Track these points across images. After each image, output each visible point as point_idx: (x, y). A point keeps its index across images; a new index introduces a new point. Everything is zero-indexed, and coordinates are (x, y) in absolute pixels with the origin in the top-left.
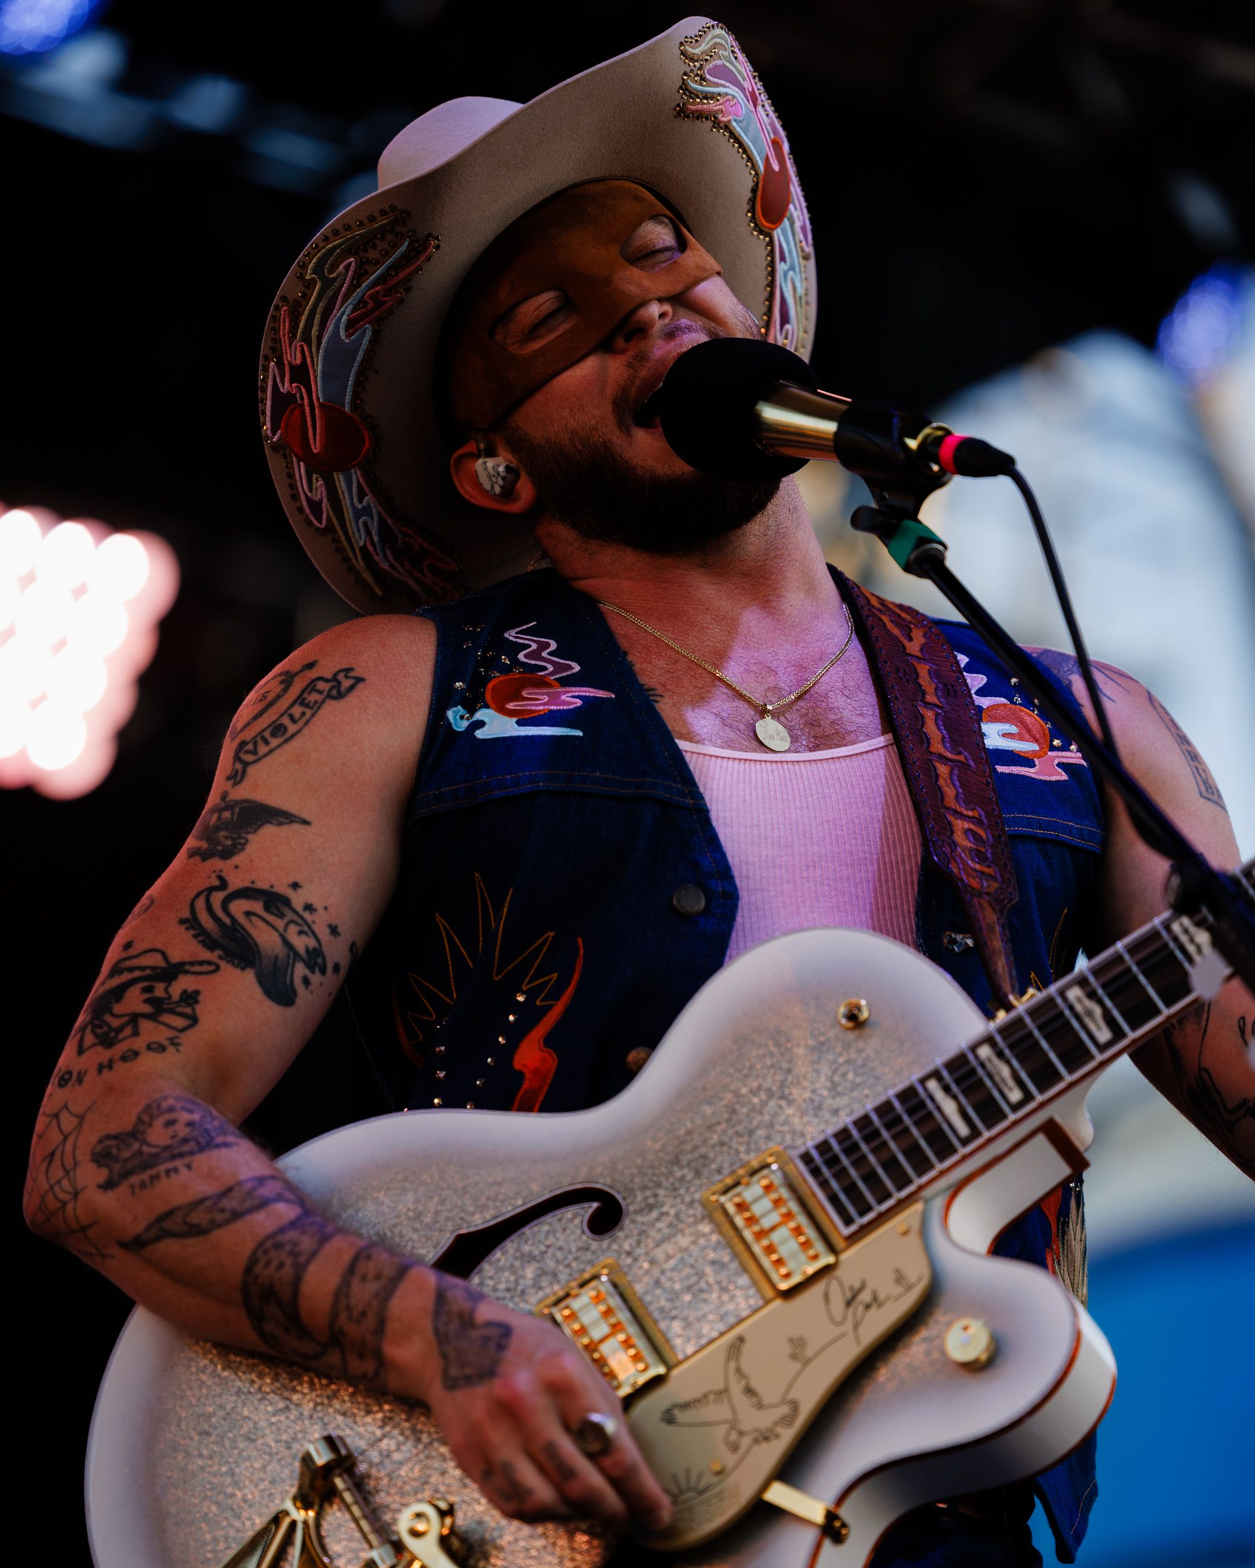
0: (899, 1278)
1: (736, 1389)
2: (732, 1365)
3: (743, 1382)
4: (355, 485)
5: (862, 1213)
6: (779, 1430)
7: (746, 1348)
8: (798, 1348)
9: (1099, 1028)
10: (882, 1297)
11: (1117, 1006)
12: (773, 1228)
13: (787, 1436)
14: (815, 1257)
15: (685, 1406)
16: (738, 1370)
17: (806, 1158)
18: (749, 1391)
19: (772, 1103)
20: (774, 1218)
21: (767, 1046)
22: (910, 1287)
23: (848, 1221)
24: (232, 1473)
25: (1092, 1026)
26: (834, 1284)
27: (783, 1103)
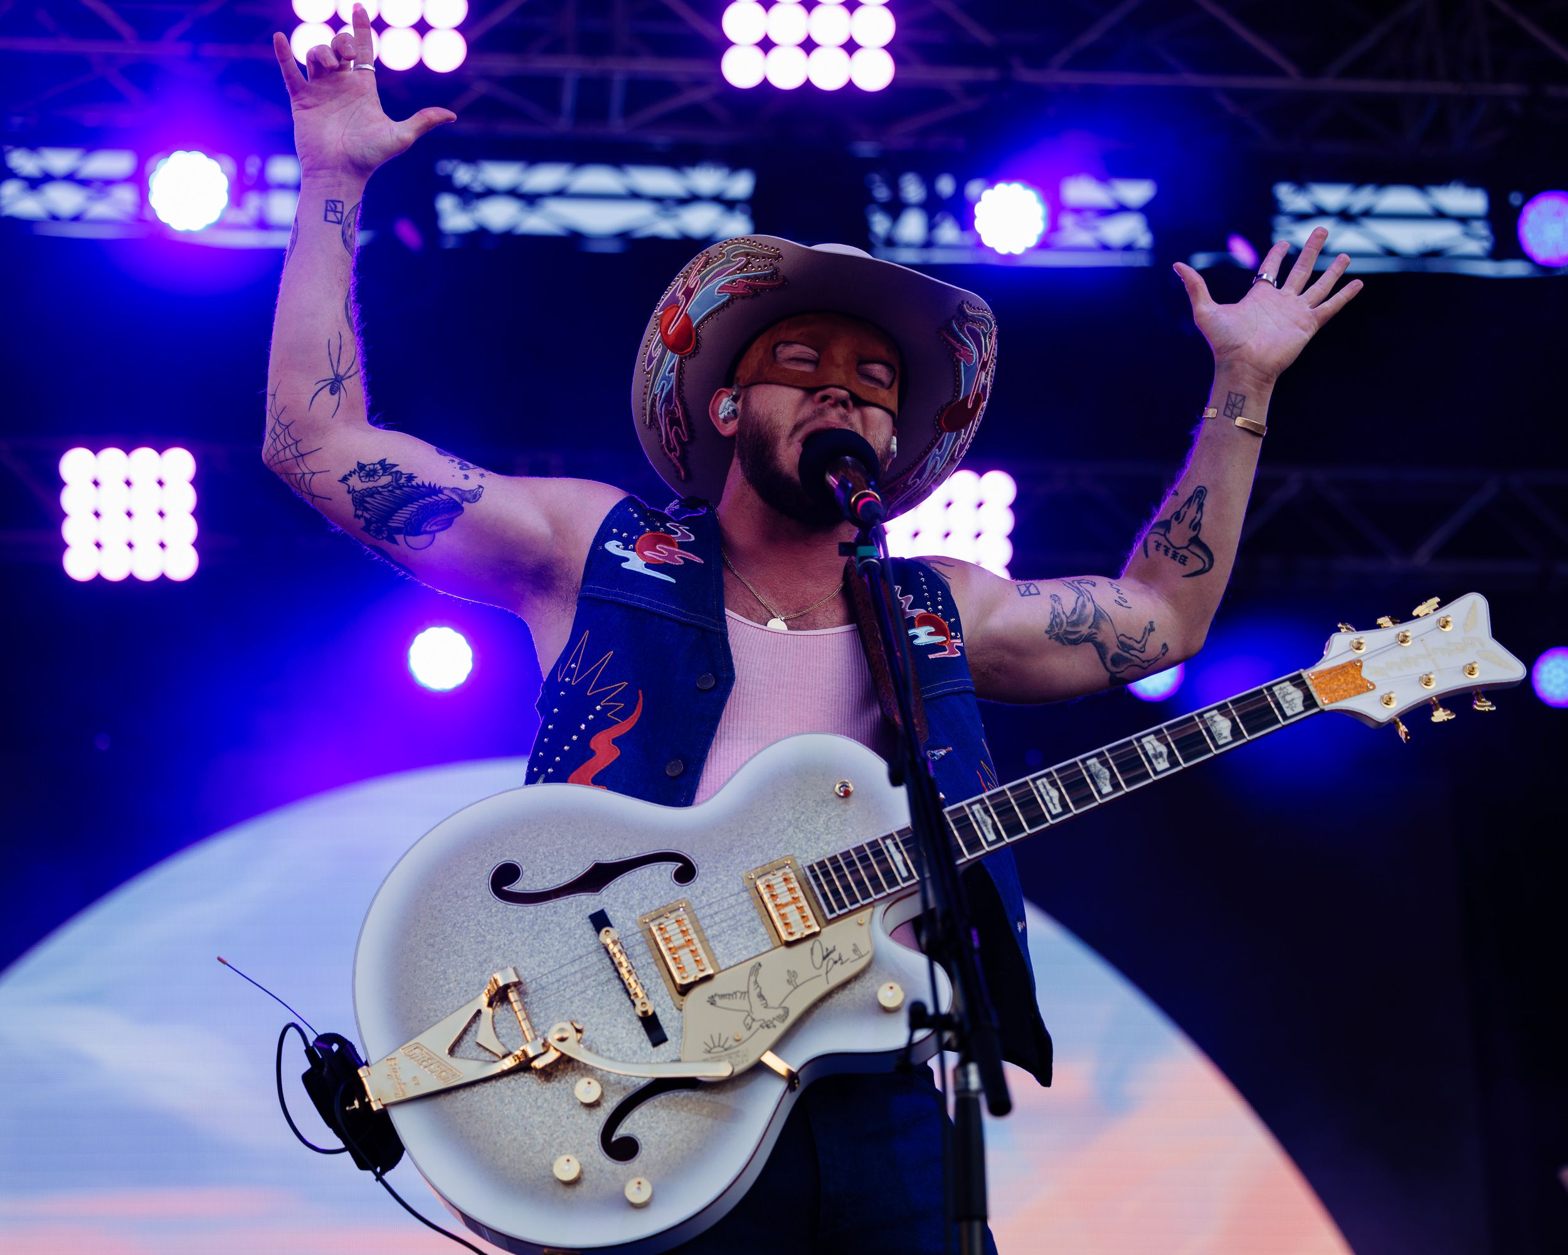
0: (855, 950)
1: (754, 993)
2: (753, 979)
3: (758, 990)
4: (672, 363)
5: (840, 908)
6: (775, 1022)
7: (761, 970)
8: (792, 976)
9: (989, 832)
10: (844, 959)
11: (1001, 821)
12: (787, 905)
13: (781, 1028)
14: (809, 927)
15: (723, 996)
16: (756, 982)
17: (811, 868)
18: (761, 996)
19: (791, 829)
20: (788, 898)
21: (791, 795)
22: (861, 957)
23: (832, 911)
24: (445, 972)
25: (984, 829)
26: (817, 945)
27: (797, 831)
